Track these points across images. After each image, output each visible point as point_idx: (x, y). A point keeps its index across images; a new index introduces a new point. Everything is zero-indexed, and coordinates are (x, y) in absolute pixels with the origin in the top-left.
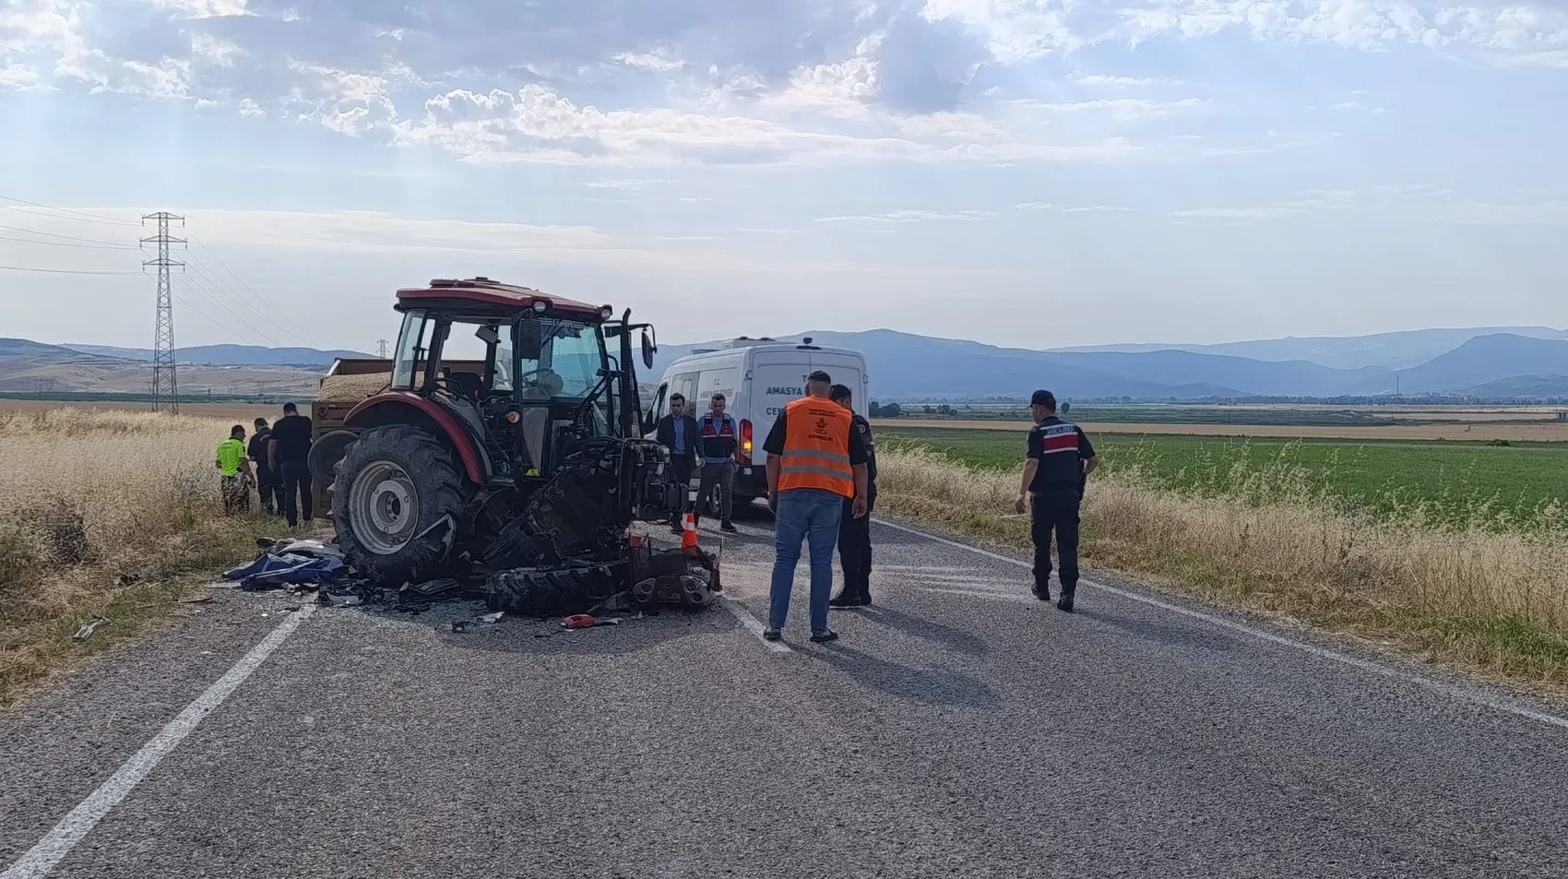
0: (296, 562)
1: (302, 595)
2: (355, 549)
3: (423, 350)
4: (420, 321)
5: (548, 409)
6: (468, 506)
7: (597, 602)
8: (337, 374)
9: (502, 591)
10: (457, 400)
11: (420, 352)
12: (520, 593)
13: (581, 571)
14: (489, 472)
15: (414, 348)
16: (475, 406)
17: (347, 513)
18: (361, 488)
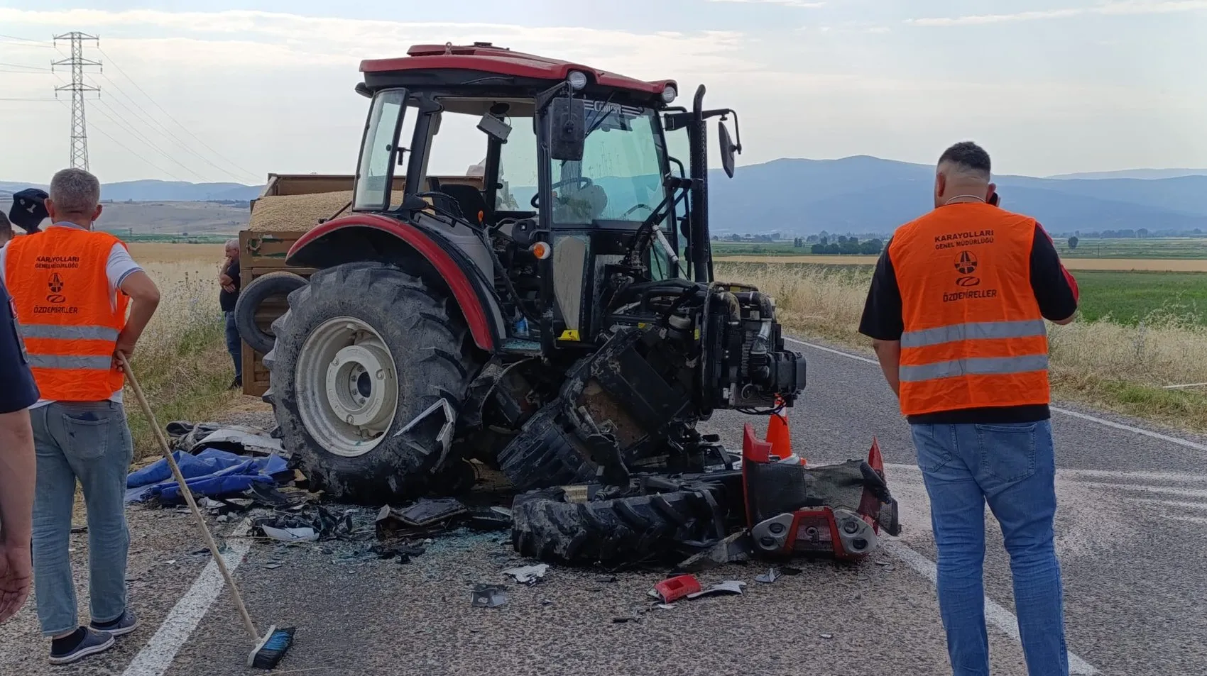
0: (219, 465)
1: (229, 519)
2: (306, 447)
3: (402, 150)
4: (396, 108)
5: (588, 238)
6: (473, 385)
7: (695, 550)
8: (273, 195)
9: (542, 528)
10: (453, 225)
11: (398, 153)
12: (571, 533)
13: (668, 498)
14: (502, 334)
15: (388, 148)
16: (480, 235)
17: (292, 394)
18: (313, 356)
